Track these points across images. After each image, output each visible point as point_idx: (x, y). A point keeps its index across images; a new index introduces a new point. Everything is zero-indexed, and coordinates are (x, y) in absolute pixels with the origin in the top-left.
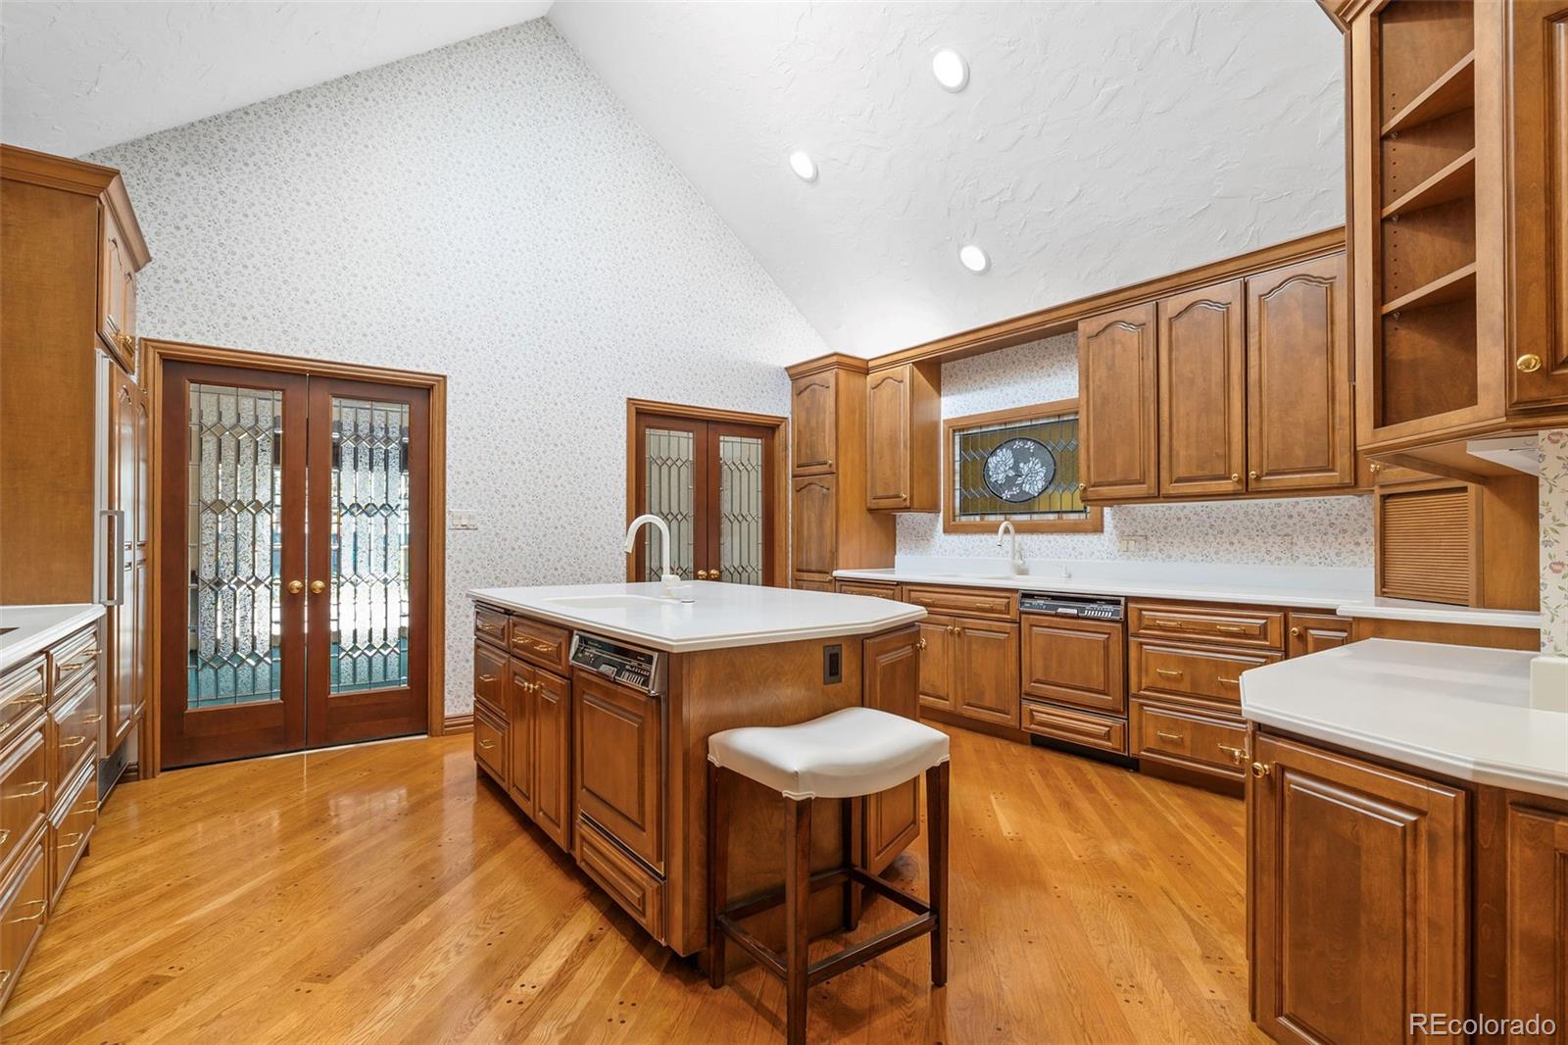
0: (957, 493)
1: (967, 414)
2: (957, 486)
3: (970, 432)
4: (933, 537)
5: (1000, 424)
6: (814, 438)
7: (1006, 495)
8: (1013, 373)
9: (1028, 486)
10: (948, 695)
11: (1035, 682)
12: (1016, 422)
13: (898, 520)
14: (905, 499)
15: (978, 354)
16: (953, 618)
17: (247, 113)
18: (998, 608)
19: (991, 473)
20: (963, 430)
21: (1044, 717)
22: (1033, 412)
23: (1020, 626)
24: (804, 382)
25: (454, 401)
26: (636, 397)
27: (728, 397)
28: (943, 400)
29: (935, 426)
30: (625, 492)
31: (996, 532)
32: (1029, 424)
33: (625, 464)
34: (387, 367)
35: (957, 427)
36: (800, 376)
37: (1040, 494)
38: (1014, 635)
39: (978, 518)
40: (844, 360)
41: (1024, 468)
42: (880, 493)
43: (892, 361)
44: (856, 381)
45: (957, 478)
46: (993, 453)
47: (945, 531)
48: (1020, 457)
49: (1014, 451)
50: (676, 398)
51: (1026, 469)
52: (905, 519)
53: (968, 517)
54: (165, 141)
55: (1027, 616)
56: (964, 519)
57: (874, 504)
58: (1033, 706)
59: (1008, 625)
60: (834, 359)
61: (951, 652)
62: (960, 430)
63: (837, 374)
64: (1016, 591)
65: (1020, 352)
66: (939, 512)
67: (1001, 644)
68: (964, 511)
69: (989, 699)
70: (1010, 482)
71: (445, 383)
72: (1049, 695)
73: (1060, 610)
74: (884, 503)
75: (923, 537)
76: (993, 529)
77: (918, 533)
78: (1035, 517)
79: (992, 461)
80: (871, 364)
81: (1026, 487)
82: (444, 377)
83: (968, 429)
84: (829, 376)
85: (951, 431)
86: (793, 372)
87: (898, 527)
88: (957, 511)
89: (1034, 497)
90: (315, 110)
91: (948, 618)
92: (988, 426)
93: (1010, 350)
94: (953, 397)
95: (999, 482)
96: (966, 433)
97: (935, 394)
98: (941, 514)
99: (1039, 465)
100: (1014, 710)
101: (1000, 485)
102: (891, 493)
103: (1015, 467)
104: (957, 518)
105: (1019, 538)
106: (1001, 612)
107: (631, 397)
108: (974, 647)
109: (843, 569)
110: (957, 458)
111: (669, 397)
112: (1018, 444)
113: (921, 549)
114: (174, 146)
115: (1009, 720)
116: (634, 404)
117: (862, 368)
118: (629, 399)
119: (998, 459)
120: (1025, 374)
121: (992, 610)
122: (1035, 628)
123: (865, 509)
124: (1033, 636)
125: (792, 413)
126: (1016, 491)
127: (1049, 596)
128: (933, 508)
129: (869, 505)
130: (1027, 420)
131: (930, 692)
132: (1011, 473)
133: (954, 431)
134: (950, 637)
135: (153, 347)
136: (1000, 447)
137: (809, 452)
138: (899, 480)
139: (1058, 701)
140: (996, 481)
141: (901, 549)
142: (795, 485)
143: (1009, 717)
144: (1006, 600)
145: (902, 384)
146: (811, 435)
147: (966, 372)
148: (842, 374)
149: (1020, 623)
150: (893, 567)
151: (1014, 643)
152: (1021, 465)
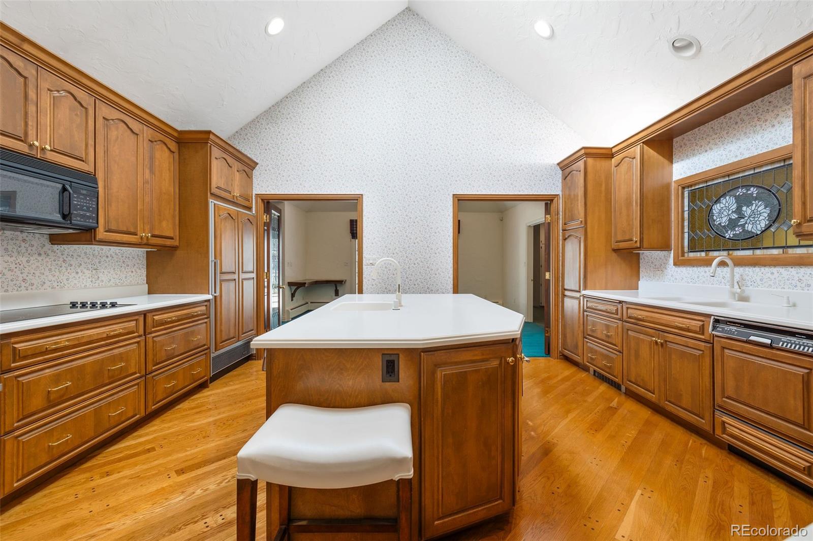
0: (686, 235)
1: (694, 173)
2: (686, 230)
3: (697, 187)
4: (666, 269)
5: (724, 177)
6: (573, 205)
7: (729, 234)
8: (734, 132)
9: (750, 226)
10: (654, 390)
11: (727, 398)
12: (739, 172)
13: (641, 256)
14: (636, 242)
15: (703, 123)
16: (658, 332)
17: (287, 98)
18: (693, 328)
19: (715, 218)
20: (691, 186)
21: (736, 432)
22: (756, 163)
23: (713, 346)
24: (568, 170)
25: (367, 206)
26: (458, 193)
27: (516, 187)
28: (674, 165)
29: (667, 187)
30: (452, 244)
31: (711, 265)
32: (752, 172)
33: (452, 230)
34: (338, 193)
35: (685, 185)
36: (565, 166)
37: (763, 232)
38: (708, 353)
39: (703, 254)
40: (589, 151)
41: (747, 211)
42: (620, 238)
43: (628, 144)
44: (603, 164)
45: (686, 223)
46: (718, 201)
47: (675, 264)
48: (743, 201)
49: (737, 198)
50: (482, 191)
51: (749, 211)
52: (647, 256)
53: (695, 253)
54: (262, 117)
55: (719, 339)
56: (692, 255)
57: (615, 246)
58: (726, 419)
59: (703, 344)
60: (583, 152)
61: (656, 357)
62: (688, 187)
63: (585, 163)
64: (709, 316)
65: (743, 112)
66: (671, 250)
67: (697, 359)
68: (692, 249)
69: (686, 401)
70: (732, 224)
71: (362, 198)
72: (741, 412)
73: (752, 338)
74: (622, 245)
75: (660, 268)
76: (707, 263)
77: (656, 265)
78: (758, 252)
79: (716, 208)
80: (614, 150)
81: (749, 227)
82: (362, 195)
83: (695, 185)
84: (581, 164)
85: (680, 188)
86: (562, 165)
87: (641, 261)
88: (686, 249)
89: (757, 235)
90: (311, 88)
91: (654, 331)
92: (713, 180)
93: (733, 114)
94: (682, 162)
95: (723, 225)
96: (693, 188)
97: (666, 162)
98: (672, 252)
99: (763, 207)
100: (708, 415)
101: (724, 226)
102: (627, 238)
103: (739, 210)
104: (686, 255)
105: (739, 270)
106: (695, 332)
107: (455, 193)
108: (673, 356)
109: (591, 289)
110: (686, 208)
111: (478, 191)
112: (740, 192)
113: (657, 278)
114: (265, 118)
115: (703, 423)
116: (457, 197)
117: (606, 154)
118: (454, 195)
119: (722, 205)
120: (748, 131)
121: (688, 330)
122: (726, 351)
123: (611, 250)
124: (725, 358)
125: (562, 191)
126: (738, 230)
127: (741, 324)
128: (666, 247)
129: (613, 247)
130: (750, 169)
131: (641, 385)
132: (734, 216)
133: (683, 188)
134: (655, 346)
135: (259, 197)
136: (724, 195)
137: (570, 214)
138: (633, 228)
139: (750, 420)
140: (720, 224)
141: (643, 277)
142: (564, 235)
143: (704, 421)
144: (701, 323)
145: (635, 159)
146: (571, 204)
147: (693, 141)
148: (590, 161)
149: (713, 343)
150: (638, 289)
151: (707, 361)
152: (744, 208)
